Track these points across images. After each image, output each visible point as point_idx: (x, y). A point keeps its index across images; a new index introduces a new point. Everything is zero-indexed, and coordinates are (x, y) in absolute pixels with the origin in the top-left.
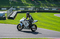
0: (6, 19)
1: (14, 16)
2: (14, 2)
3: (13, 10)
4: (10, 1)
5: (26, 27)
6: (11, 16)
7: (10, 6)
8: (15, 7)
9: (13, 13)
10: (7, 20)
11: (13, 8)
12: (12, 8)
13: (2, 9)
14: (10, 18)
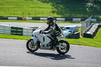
0: (79, 37)
1: (94, 33)
2: (94, 7)
3: (91, 22)
4: (87, 7)
5: (44, 46)
6: (88, 33)
7: (86, 14)
8: (95, 16)
9: (92, 27)
10: (82, 39)
11: (92, 18)
12: (89, 19)
13: (74, 19)
14: (86, 36)
